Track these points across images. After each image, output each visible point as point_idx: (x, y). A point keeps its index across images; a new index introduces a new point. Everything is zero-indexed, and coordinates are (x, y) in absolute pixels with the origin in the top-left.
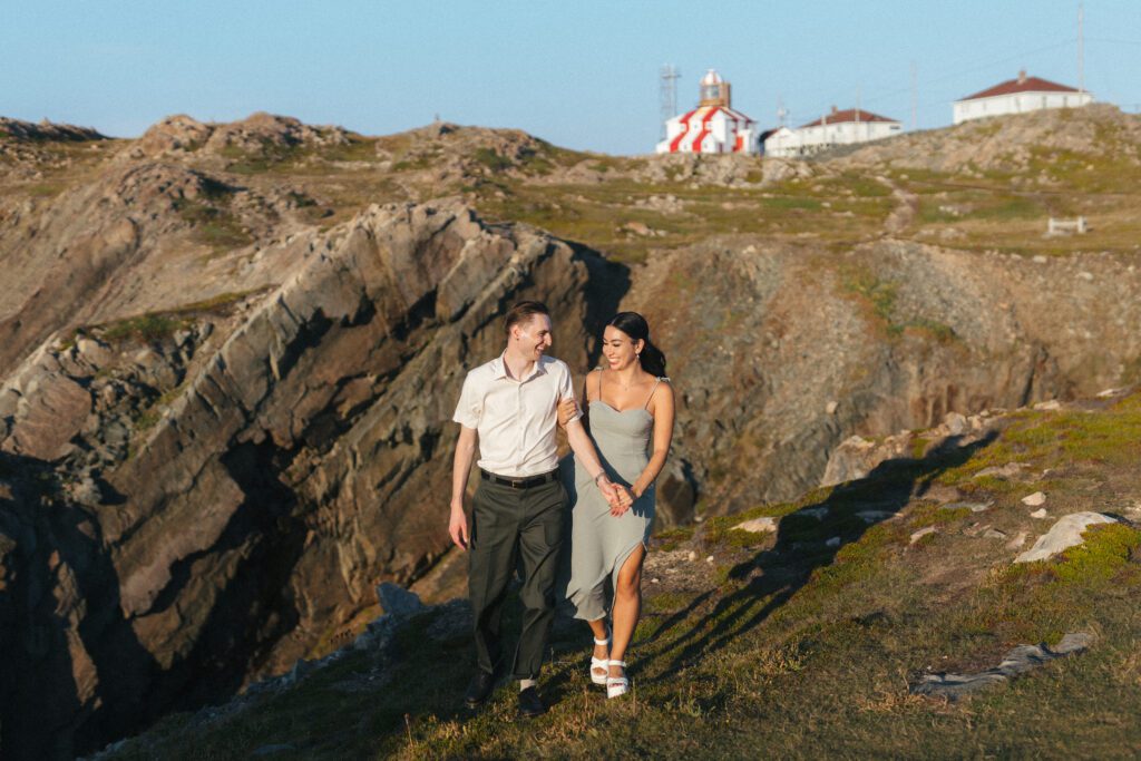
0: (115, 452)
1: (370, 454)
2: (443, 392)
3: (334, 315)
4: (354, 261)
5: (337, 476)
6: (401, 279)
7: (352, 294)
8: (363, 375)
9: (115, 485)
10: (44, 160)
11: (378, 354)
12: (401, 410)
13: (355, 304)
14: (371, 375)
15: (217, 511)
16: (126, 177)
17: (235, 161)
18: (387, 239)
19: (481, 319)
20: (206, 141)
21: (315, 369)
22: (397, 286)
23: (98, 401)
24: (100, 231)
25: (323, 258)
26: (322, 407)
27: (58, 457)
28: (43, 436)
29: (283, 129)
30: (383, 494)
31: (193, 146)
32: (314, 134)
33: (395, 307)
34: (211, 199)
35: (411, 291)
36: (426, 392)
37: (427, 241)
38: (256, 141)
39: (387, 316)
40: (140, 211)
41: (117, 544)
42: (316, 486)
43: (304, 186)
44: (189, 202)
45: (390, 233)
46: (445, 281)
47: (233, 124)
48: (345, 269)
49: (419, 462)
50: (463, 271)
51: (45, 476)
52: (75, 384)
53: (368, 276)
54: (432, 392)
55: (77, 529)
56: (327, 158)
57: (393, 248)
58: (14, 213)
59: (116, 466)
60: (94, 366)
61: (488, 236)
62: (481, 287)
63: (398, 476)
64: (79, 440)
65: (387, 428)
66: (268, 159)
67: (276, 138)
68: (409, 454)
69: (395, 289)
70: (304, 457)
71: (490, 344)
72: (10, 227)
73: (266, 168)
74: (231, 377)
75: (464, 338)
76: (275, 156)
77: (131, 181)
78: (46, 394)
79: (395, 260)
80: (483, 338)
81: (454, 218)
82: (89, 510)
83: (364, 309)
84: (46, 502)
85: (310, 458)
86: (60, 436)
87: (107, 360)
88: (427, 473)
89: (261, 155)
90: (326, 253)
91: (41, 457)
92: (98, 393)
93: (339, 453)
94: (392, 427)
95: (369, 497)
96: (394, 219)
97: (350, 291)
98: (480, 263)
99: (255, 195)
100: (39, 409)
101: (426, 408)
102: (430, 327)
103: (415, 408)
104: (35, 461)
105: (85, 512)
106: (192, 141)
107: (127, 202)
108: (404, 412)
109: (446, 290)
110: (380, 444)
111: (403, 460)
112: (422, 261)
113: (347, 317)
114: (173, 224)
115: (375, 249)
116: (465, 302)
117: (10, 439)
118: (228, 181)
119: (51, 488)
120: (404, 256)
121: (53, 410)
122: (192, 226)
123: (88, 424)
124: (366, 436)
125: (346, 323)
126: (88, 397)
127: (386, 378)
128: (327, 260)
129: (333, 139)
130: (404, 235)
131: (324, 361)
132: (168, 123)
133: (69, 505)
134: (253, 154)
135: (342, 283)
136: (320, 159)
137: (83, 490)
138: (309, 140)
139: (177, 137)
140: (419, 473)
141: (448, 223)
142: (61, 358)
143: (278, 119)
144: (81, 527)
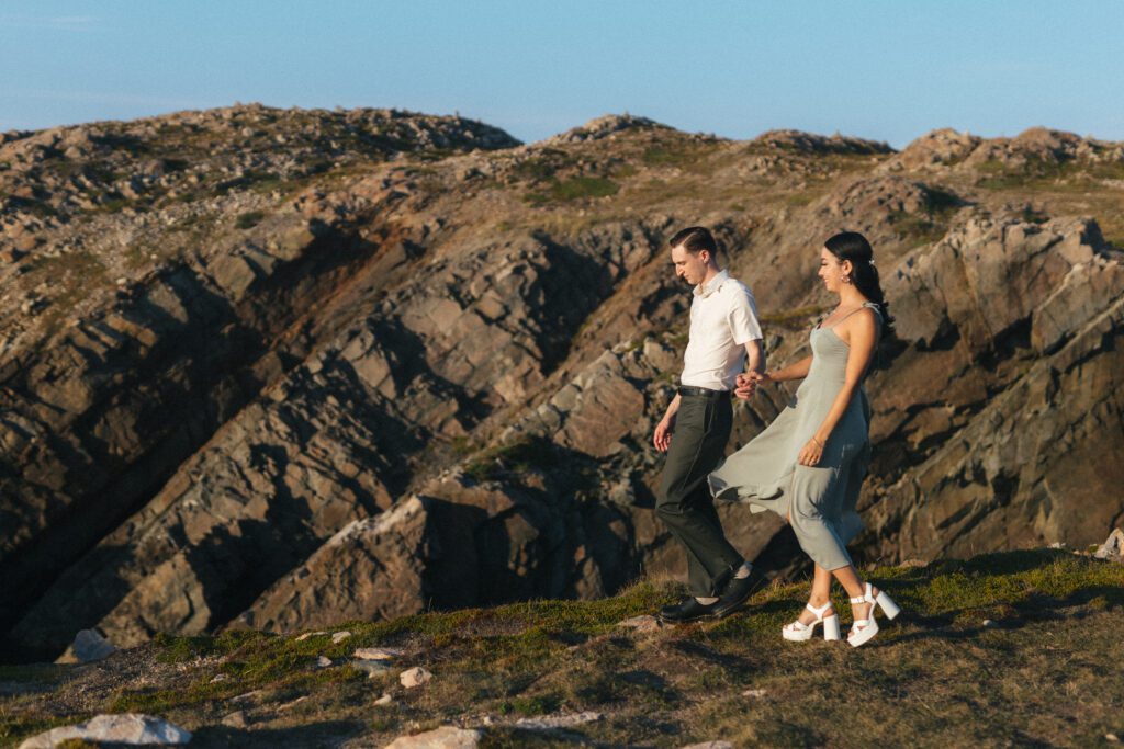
0: (657, 456)
1: (934, 490)
2: (1024, 432)
3: (908, 337)
4: (936, 281)
5: (899, 509)
6: (986, 303)
7: (931, 316)
8: (940, 404)
9: (653, 489)
10: (813, 171)
11: (959, 383)
12: (974, 447)
13: (934, 327)
14: (950, 406)
15: (758, 529)
16: (852, 188)
17: (990, 175)
18: (974, 260)
19: (1078, 353)
20: (969, 155)
21: (883, 393)
22: (981, 310)
23: (651, 404)
24: (811, 240)
25: (901, 275)
26: (887, 434)
27: (606, 455)
28: (594, 432)
29: (1056, 144)
30: (946, 535)
31: (954, 160)
32: (1091, 149)
33: (980, 332)
34: (931, 213)
35: (998, 317)
36: (1006, 428)
37: (1022, 264)
38: (1021, 156)
39: (969, 342)
40: (855, 223)
41: (651, 547)
42: (879, 517)
43: (1045, 203)
44: (907, 215)
45: (977, 252)
46: (1041, 308)
47: (999, 139)
48: (924, 289)
49: (993, 507)
50: (1064, 298)
51: (586, 472)
52: (629, 384)
53: (951, 298)
54: (1012, 430)
55: (610, 528)
56: (1095, 176)
57: (979, 268)
58: (770, 220)
59: (657, 469)
60: (656, 370)
61: (1103, 262)
62: (1085, 319)
63: (968, 518)
64: (629, 440)
65: (954, 465)
66: (1028, 175)
67: (1044, 153)
68: (981, 496)
69: (979, 315)
70: (869, 484)
71: (1090, 383)
72: (764, 234)
73: (1021, 184)
74: (786, 392)
75: (1055, 374)
76: (1037, 172)
77: (855, 193)
78: (600, 392)
79: (980, 282)
80: (1080, 375)
81: (1060, 239)
82: (624, 510)
83: (943, 334)
84: (580, 497)
85: (875, 487)
86: (610, 434)
87: (670, 365)
88: (1004, 519)
89: (1023, 170)
90: (906, 270)
91: (590, 453)
92: (652, 396)
93: (904, 485)
94: (960, 465)
95: (931, 537)
96: (985, 237)
97: (929, 313)
98: (1088, 291)
99: (980, 211)
100: (592, 407)
101: (1000, 447)
102: (1023, 359)
103: (990, 446)
104: (583, 456)
105: (620, 512)
106: (953, 156)
107: (845, 213)
108: (977, 449)
109: (1041, 317)
110: (945, 481)
111: (974, 500)
112: (1016, 284)
113: (922, 340)
114: (883, 237)
115: (961, 269)
116: (1064, 334)
117: (561, 433)
118: (967, 196)
119: (590, 484)
120: (991, 280)
121: (606, 409)
122: (901, 239)
123: (639, 426)
124: (931, 470)
125: (921, 346)
126: (641, 399)
127: (968, 411)
128: (904, 278)
129: (1111, 155)
130: (994, 255)
131: (895, 386)
132: (933, 137)
133: (603, 503)
134: (1014, 169)
135: (920, 304)
136: (1087, 175)
137: (619, 490)
138: (1084, 156)
139: (939, 151)
140: (993, 518)
141: (1052, 244)
142: (624, 359)
143: (1054, 134)
144: (613, 526)
